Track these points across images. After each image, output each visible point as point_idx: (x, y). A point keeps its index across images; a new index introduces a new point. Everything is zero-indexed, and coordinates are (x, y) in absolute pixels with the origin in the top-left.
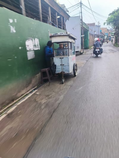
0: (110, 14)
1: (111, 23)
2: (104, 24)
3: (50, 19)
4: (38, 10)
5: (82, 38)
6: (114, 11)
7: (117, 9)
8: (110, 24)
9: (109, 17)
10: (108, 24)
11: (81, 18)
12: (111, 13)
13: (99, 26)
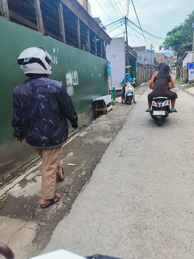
0: (169, 34)
1: (170, 48)
2: (160, 48)
3: (88, 44)
4: (77, 34)
5: (127, 69)
6: (175, 28)
7: (180, 25)
8: (168, 48)
9: (167, 38)
10: (167, 48)
11: (125, 40)
12: (171, 31)
13: (152, 52)
